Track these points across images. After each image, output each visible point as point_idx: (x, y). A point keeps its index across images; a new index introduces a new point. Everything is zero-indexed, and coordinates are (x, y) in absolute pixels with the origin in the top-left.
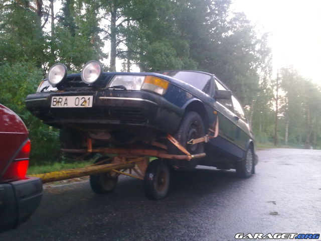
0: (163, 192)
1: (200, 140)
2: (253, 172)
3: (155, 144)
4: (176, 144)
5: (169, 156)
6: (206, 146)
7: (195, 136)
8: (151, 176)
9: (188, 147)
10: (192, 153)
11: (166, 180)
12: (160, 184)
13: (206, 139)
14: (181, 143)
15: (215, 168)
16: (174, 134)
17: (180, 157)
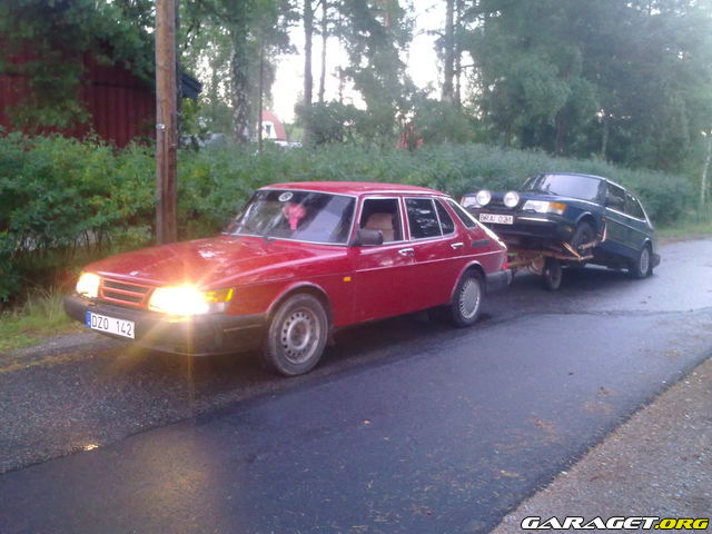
0: (556, 285)
1: (589, 245)
2: (650, 274)
3: (552, 247)
4: (570, 249)
5: (564, 258)
6: (593, 250)
7: (585, 242)
8: (548, 272)
9: (579, 251)
10: (582, 255)
11: (559, 277)
12: (554, 279)
13: (593, 244)
14: (573, 247)
15: (604, 268)
16: (568, 241)
17: (574, 259)
